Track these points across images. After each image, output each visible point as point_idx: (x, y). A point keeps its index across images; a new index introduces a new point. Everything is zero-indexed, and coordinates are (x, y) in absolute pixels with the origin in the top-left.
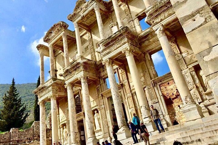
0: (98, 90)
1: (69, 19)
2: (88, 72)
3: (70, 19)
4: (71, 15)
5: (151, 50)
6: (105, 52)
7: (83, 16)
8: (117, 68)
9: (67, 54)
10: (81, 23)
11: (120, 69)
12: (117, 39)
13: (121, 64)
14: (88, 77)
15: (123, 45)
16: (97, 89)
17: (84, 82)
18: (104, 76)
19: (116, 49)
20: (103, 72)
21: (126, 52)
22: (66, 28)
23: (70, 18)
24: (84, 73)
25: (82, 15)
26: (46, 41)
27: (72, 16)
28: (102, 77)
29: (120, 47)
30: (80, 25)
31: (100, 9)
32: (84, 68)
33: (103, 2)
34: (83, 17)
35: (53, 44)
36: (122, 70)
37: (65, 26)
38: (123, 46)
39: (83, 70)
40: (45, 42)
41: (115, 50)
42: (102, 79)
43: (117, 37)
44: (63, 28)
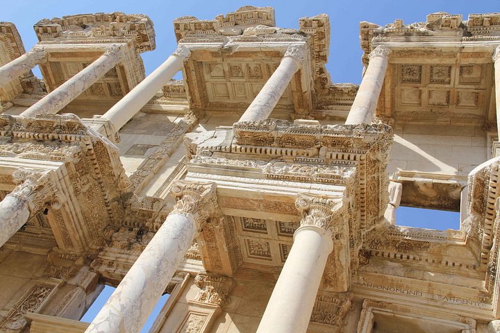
0: (33, 298)
1: (177, 26)
2: (76, 191)
3: (182, 27)
4: (196, 21)
5: (395, 308)
6: (222, 160)
7: (230, 48)
8: (192, 276)
9: (66, 93)
10: (199, 65)
11: (201, 286)
12: (312, 151)
13: (227, 268)
14: (56, 202)
15: (323, 183)
16: (35, 288)
17: (21, 202)
18: (111, 264)
19: (277, 178)
20: (123, 248)
21: (313, 212)
22: (142, 47)
23: (185, 25)
24: (59, 175)
25: (229, 44)
26: (45, 31)
27: (198, 26)
28: (101, 263)
29: (301, 180)
30: (192, 67)
31: (298, 74)
32: (77, 160)
33: (321, 71)
34: (225, 53)
35: (53, 54)
36: (204, 296)
37: (145, 38)
38: (315, 185)
39: (67, 165)
40: (37, 32)
41: (268, 177)
42: (91, 269)
43: (316, 142)
44: (134, 35)
